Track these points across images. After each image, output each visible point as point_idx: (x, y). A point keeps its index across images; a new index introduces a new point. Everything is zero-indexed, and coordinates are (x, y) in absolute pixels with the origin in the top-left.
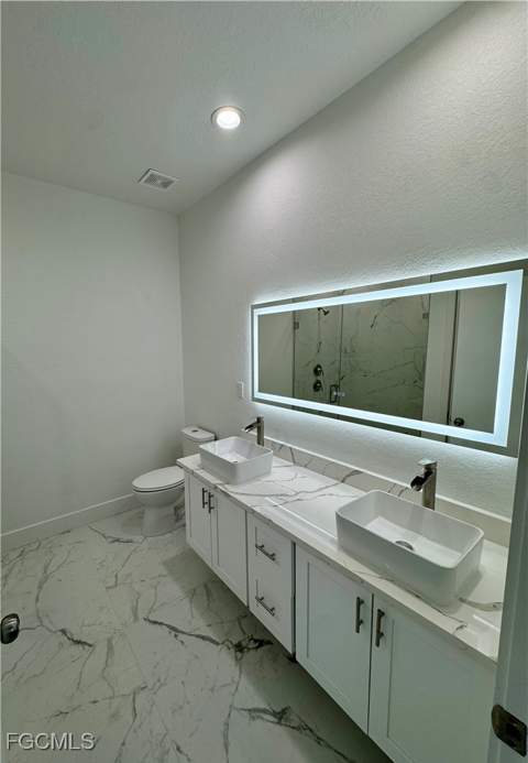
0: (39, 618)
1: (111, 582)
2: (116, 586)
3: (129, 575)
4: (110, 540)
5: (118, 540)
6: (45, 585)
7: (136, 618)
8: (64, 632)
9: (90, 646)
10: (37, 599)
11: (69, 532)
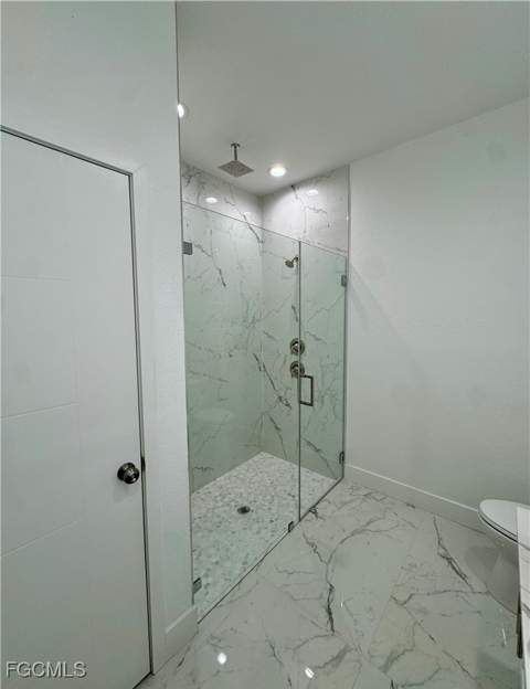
0: (331, 557)
1: (402, 597)
2: (402, 605)
3: (424, 612)
4: (442, 551)
5: (450, 560)
6: (357, 536)
7: (385, 668)
8: (331, 589)
9: (332, 629)
10: (343, 541)
11: (413, 507)
